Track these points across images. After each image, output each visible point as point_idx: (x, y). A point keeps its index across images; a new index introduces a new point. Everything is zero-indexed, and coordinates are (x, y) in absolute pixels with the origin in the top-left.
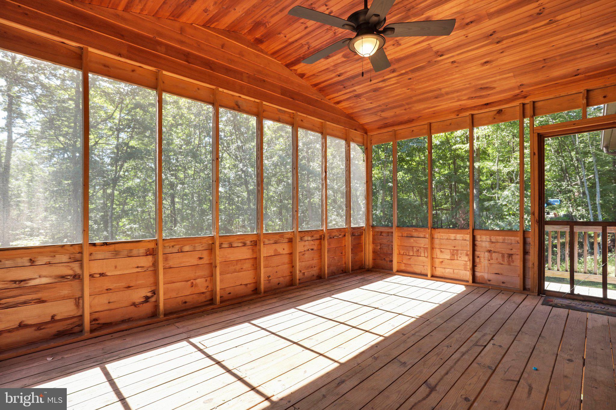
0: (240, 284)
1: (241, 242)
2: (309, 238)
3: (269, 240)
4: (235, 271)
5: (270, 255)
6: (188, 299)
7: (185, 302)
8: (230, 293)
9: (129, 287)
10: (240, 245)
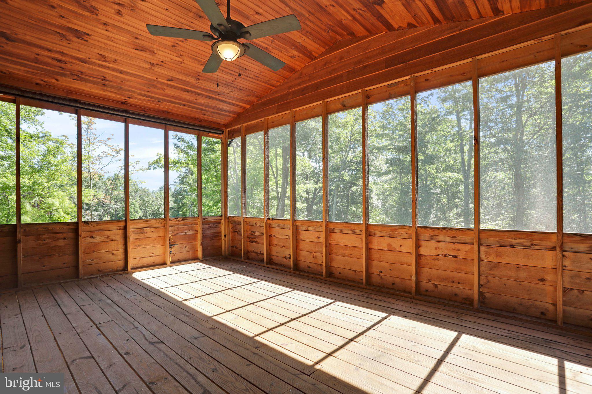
0: (349, 268)
1: (351, 230)
2: (448, 239)
3: (381, 232)
4: (345, 255)
5: (381, 248)
6: (311, 265)
7: (309, 267)
8: (340, 273)
9: (283, 246)
10: (350, 232)
